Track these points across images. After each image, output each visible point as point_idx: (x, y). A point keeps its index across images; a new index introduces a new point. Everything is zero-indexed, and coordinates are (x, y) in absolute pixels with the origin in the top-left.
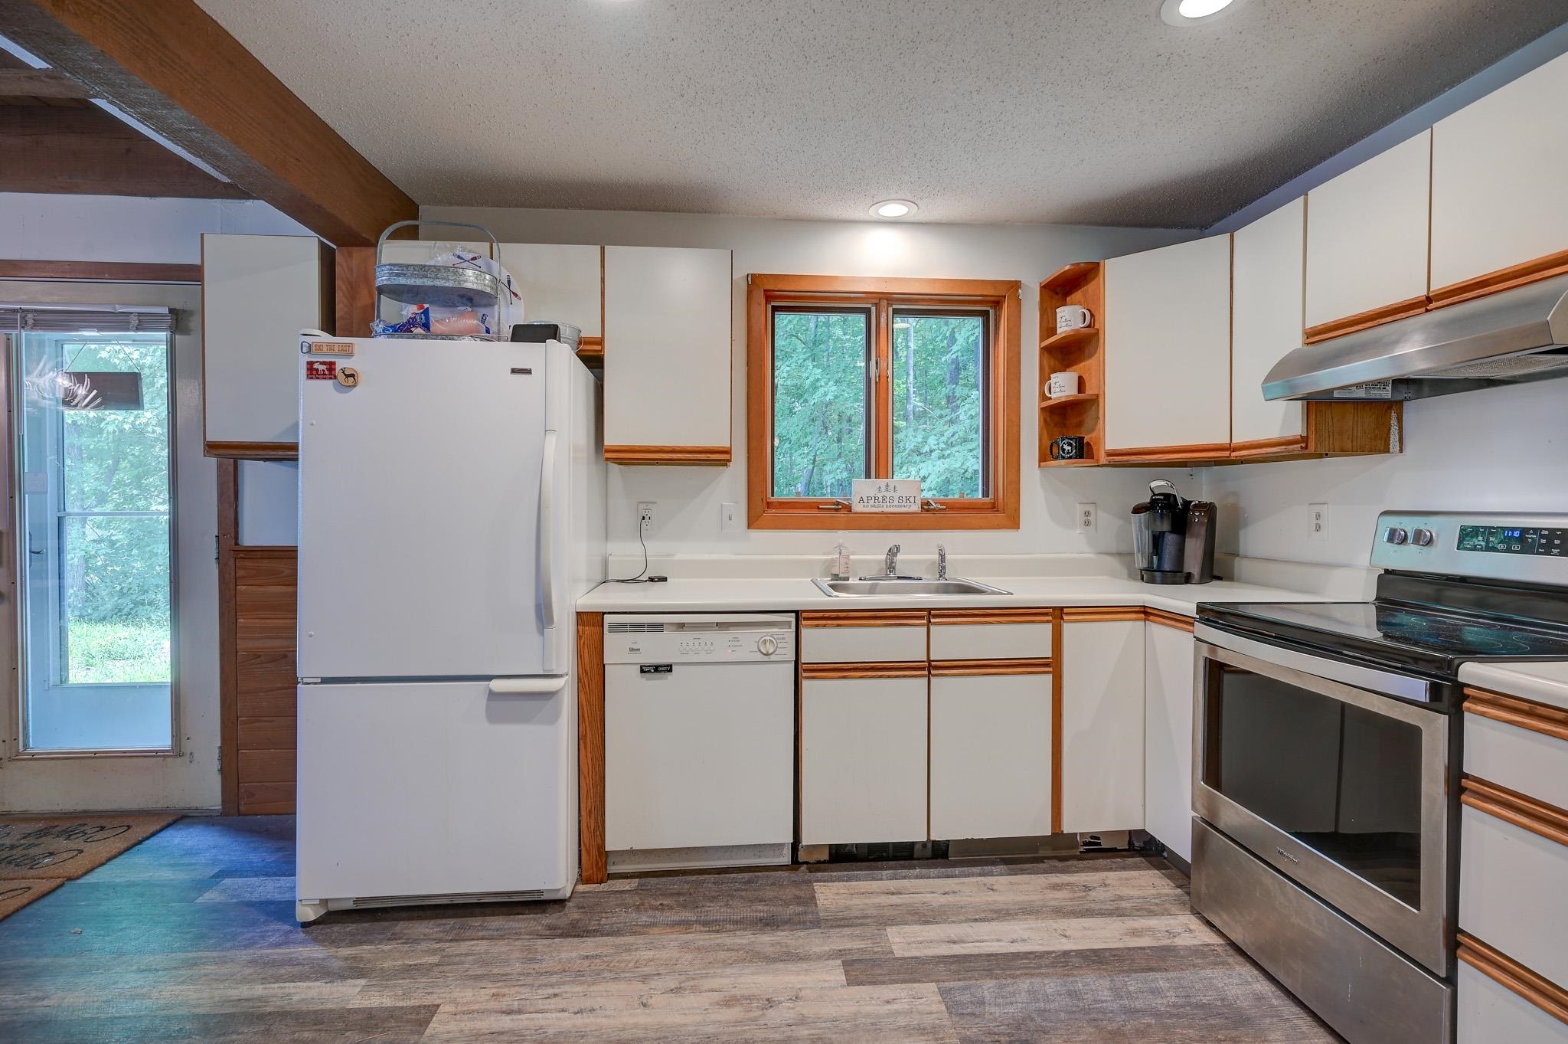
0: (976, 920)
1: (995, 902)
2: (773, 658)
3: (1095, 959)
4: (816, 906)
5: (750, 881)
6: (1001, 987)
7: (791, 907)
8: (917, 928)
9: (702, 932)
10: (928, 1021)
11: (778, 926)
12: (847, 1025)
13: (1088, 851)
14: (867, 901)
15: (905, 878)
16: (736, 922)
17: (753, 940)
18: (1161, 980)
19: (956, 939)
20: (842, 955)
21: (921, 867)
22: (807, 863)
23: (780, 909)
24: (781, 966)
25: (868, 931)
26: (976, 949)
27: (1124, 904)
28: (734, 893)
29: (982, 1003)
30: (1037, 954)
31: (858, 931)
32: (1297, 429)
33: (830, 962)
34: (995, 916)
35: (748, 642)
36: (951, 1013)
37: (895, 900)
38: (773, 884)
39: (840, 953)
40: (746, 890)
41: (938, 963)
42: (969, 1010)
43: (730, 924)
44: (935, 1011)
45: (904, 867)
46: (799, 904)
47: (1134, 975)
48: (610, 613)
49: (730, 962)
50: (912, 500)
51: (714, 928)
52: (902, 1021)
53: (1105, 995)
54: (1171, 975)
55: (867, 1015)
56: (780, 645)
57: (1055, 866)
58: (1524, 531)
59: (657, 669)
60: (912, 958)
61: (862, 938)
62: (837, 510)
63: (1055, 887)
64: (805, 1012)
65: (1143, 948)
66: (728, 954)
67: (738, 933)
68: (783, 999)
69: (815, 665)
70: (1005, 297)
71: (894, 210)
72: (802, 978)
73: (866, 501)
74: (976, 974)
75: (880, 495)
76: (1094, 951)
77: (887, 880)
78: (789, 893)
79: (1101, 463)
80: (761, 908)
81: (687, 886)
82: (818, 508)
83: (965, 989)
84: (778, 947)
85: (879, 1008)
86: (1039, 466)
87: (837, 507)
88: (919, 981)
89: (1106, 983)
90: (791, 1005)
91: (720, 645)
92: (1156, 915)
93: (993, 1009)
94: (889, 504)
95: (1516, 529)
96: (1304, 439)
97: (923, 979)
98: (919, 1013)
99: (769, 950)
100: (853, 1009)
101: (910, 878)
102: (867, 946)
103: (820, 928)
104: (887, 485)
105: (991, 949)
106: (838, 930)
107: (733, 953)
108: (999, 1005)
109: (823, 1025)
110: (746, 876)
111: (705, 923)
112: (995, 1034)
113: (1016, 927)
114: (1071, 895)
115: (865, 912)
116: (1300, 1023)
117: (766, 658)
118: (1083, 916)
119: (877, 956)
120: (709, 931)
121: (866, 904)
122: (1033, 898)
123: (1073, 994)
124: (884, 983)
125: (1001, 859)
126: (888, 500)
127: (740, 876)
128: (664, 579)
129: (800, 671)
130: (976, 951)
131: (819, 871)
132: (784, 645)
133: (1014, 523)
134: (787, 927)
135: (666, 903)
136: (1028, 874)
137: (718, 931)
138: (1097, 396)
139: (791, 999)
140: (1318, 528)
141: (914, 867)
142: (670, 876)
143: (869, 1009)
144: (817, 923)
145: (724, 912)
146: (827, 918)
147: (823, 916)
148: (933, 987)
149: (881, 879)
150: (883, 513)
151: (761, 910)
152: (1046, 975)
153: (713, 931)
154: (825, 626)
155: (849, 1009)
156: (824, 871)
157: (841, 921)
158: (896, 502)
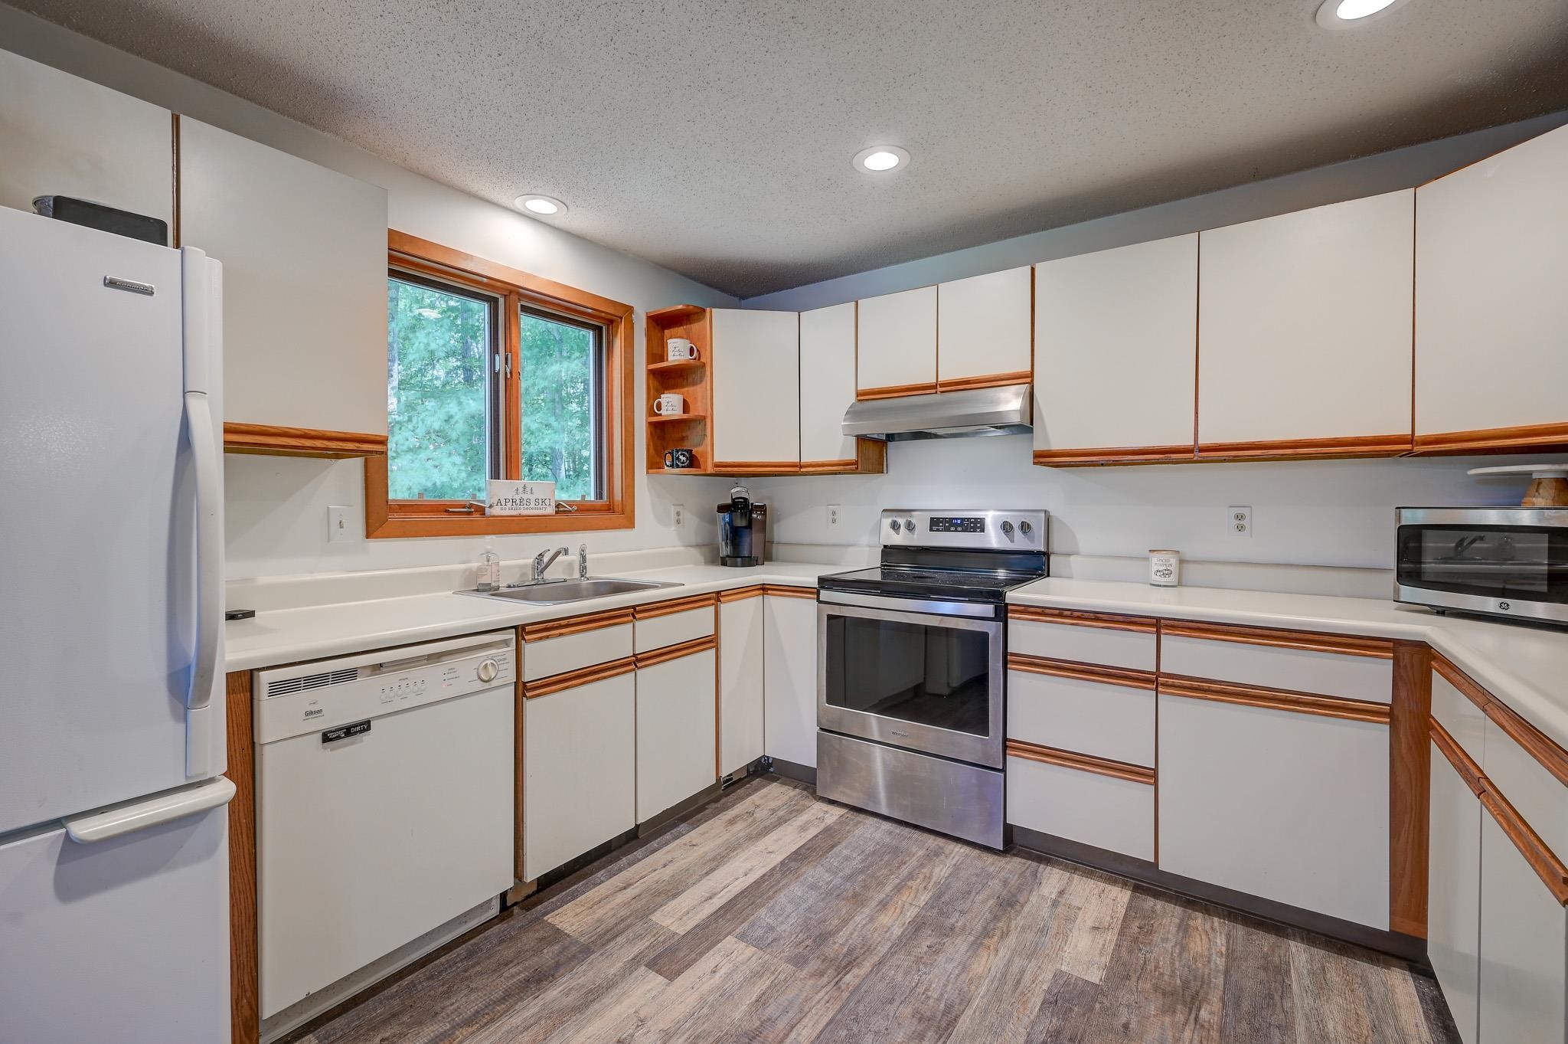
0: (707, 874)
1: (706, 853)
2: (494, 683)
3: (801, 856)
4: (569, 936)
5: (470, 954)
6: (771, 909)
7: (545, 951)
8: (673, 903)
9: (474, 1032)
10: (754, 964)
11: (553, 976)
12: (705, 1011)
13: (726, 787)
14: (609, 906)
15: (620, 870)
16: (504, 999)
17: (542, 1002)
18: (843, 850)
19: (709, 895)
20: (639, 962)
21: (625, 854)
22: (516, 904)
23: (536, 959)
24: (596, 1006)
25: (638, 928)
26: (729, 894)
27: (781, 813)
28: (466, 974)
29: (772, 929)
30: (769, 874)
31: (630, 933)
32: (851, 455)
33: (636, 973)
34: (716, 863)
35: (466, 669)
36: (762, 949)
37: (631, 892)
38: (501, 942)
39: (635, 962)
40: (478, 963)
41: (716, 920)
42: (770, 939)
43: (499, 1005)
44: (751, 955)
45: (611, 862)
46: (550, 944)
47: (829, 855)
48: (263, 669)
49: (542, 1037)
50: (547, 502)
51: (485, 1021)
52: (738, 977)
53: (827, 877)
54: (844, 844)
55: (711, 992)
56: (501, 667)
57: (717, 808)
58: (963, 519)
59: (349, 731)
60: (694, 928)
61: (641, 937)
62: (469, 513)
63: (732, 822)
64: (661, 1027)
65: (816, 836)
66: (531, 1033)
67: (517, 1007)
68: (631, 1031)
69: (539, 682)
70: (621, 318)
71: (542, 206)
72: (626, 1002)
73: (503, 503)
74: (748, 911)
75: (517, 497)
76: (795, 852)
77: (607, 879)
78: (530, 939)
79: (709, 472)
80: (513, 971)
81: (396, 1002)
82: (447, 511)
83: (752, 925)
84: (574, 992)
85: (712, 981)
86: (647, 473)
87: (469, 510)
88: (718, 942)
89: (820, 869)
90: (644, 1030)
91: (432, 681)
92: (802, 811)
93: (783, 927)
94: (526, 507)
95: (959, 519)
96: (856, 463)
97: (718, 938)
98: (743, 964)
99: (569, 1001)
100: (696, 996)
101: (625, 868)
102: (651, 941)
103: (594, 952)
104: (525, 487)
105: (738, 888)
106: (612, 944)
107: (536, 1028)
108: (782, 923)
109: (687, 1025)
110: (461, 950)
111: (468, 1022)
112: (800, 943)
113: (737, 863)
114: (745, 824)
115: (619, 916)
116: (916, 836)
117: (487, 686)
118: (767, 834)
119: (667, 944)
120: (483, 1027)
121: (613, 909)
122: (725, 837)
123: (813, 887)
124: (695, 960)
125: (678, 819)
126: (525, 502)
127: (453, 954)
128: (250, 614)
129: (523, 690)
130: (731, 896)
131: (535, 905)
132: (505, 666)
133: (630, 524)
134: (562, 971)
135: (387, 1034)
136: (706, 821)
137: (493, 1020)
138: (704, 418)
139: (638, 1026)
140: (834, 521)
141: (618, 859)
142: (357, 1005)
143: (706, 987)
144: (586, 951)
145: (477, 999)
146: (590, 940)
147: (585, 941)
148: (730, 939)
149: (603, 882)
150: (520, 516)
151: (516, 973)
152: (786, 885)
153: (486, 1024)
154: (547, 637)
155: (692, 1000)
156: (541, 902)
157: (605, 937)
158: (532, 505)
